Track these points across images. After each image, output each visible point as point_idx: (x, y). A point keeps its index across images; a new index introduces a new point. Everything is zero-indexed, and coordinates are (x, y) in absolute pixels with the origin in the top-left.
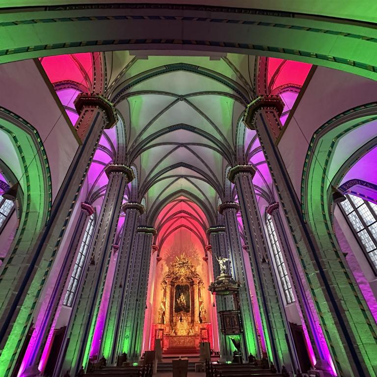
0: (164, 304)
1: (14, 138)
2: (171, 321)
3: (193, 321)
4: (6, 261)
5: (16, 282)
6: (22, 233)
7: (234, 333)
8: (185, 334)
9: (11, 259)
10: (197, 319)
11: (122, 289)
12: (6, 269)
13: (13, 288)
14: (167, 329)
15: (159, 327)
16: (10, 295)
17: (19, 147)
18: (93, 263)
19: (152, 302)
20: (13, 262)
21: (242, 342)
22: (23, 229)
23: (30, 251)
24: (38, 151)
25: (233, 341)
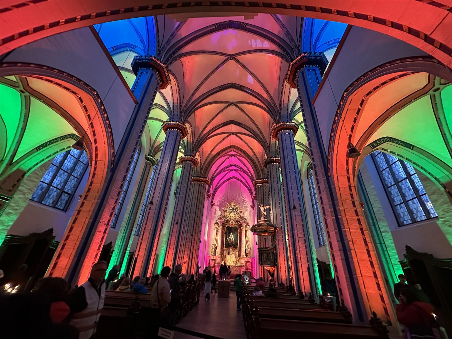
0: (217, 240)
1: (80, 98)
2: (222, 254)
3: (240, 255)
4: (83, 197)
5: (90, 213)
6: (93, 177)
7: (269, 265)
8: (233, 264)
9: (86, 196)
10: (243, 254)
11: (179, 226)
12: (83, 203)
13: (89, 217)
14: (219, 260)
15: (212, 257)
16: (87, 222)
17: (85, 107)
18: (151, 203)
19: (206, 238)
20: (88, 198)
21: (276, 272)
22: (94, 174)
23: (100, 191)
24: (99, 109)
25: (269, 271)
